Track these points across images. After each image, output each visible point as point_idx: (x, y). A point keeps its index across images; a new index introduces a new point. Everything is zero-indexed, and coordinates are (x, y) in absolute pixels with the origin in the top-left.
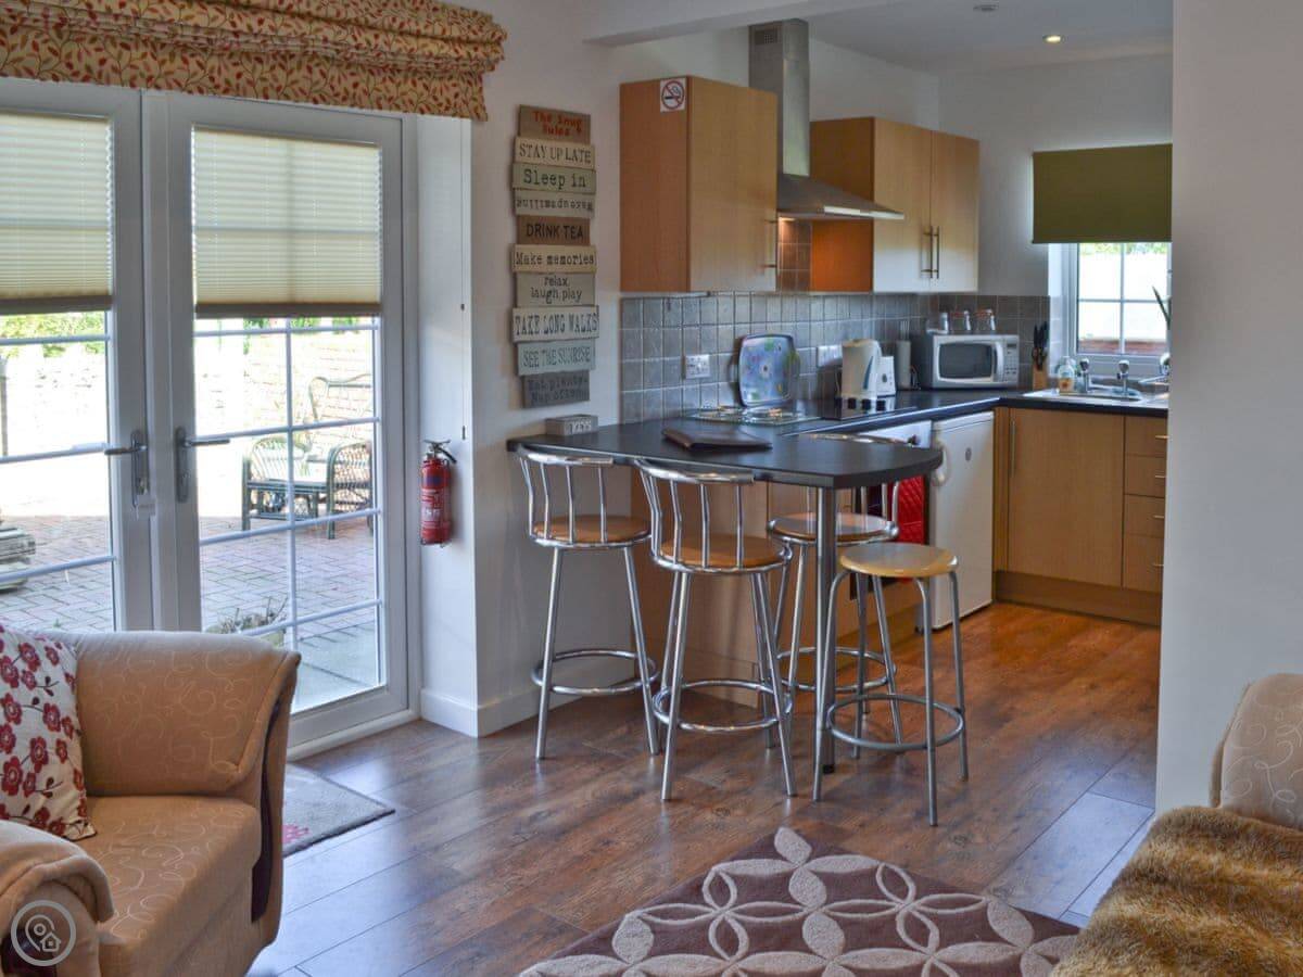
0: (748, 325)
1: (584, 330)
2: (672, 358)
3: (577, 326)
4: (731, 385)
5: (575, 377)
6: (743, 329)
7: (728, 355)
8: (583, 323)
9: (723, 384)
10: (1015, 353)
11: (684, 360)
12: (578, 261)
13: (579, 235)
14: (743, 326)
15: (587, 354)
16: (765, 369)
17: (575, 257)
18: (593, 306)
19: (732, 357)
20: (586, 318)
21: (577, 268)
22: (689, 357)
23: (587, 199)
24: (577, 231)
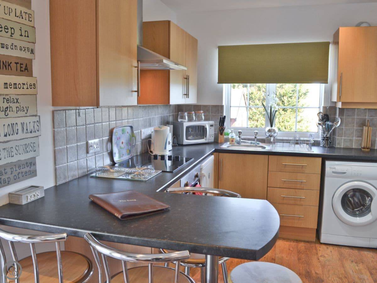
0: (115, 122)
1: (31, 132)
2: (82, 143)
3: (27, 130)
4: (109, 153)
5: (27, 163)
6: (113, 124)
7: (107, 138)
8: (30, 127)
9: (106, 154)
10: (213, 128)
11: (87, 143)
12: (25, 87)
13: (25, 69)
14: (113, 122)
15: (34, 147)
16: (122, 143)
17: (24, 84)
18: (36, 116)
19: (108, 139)
20: (32, 124)
21: (25, 91)
22: (90, 142)
23: (30, 46)
24: (24, 66)
